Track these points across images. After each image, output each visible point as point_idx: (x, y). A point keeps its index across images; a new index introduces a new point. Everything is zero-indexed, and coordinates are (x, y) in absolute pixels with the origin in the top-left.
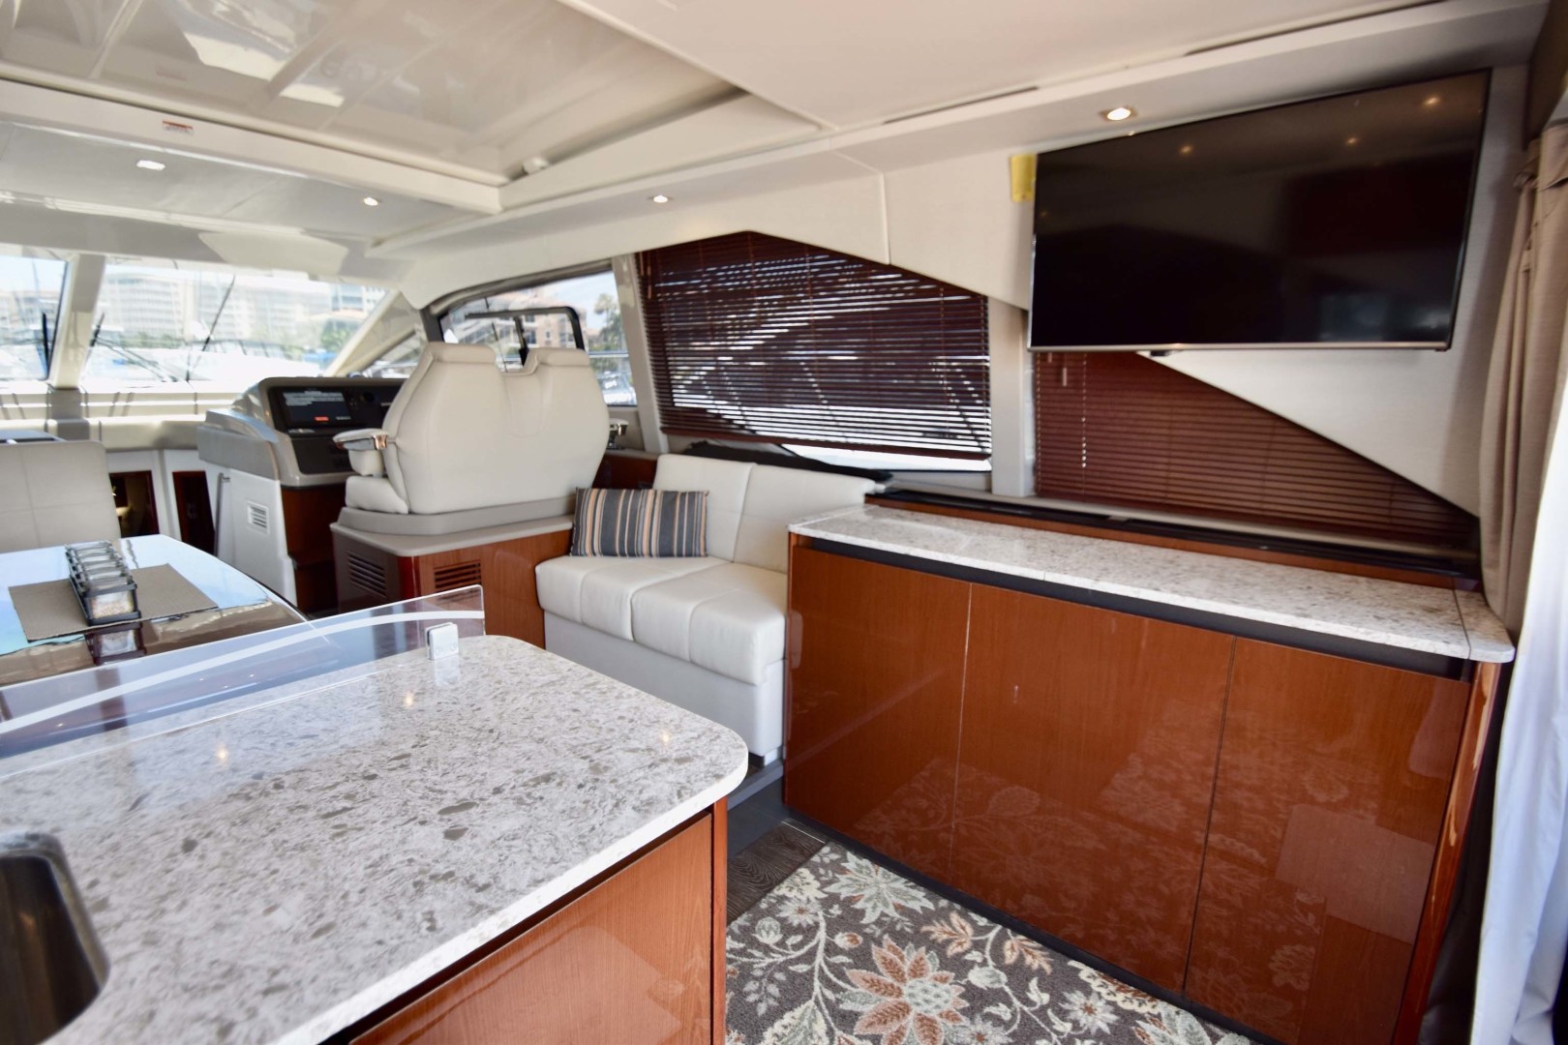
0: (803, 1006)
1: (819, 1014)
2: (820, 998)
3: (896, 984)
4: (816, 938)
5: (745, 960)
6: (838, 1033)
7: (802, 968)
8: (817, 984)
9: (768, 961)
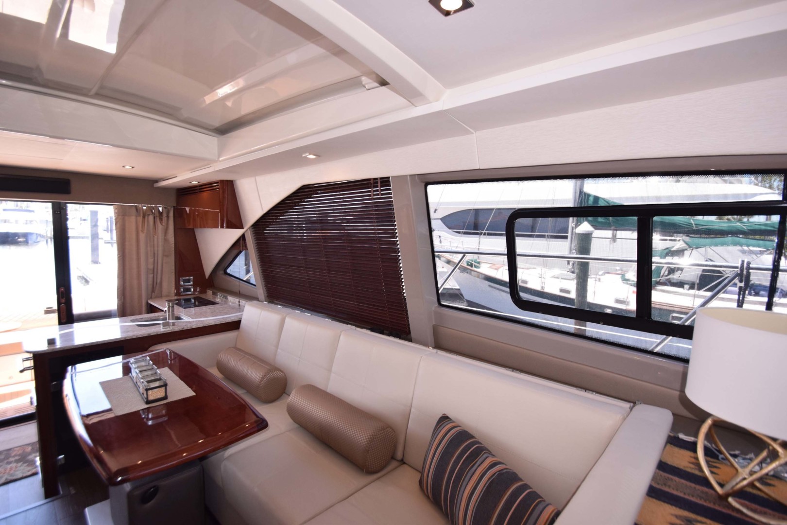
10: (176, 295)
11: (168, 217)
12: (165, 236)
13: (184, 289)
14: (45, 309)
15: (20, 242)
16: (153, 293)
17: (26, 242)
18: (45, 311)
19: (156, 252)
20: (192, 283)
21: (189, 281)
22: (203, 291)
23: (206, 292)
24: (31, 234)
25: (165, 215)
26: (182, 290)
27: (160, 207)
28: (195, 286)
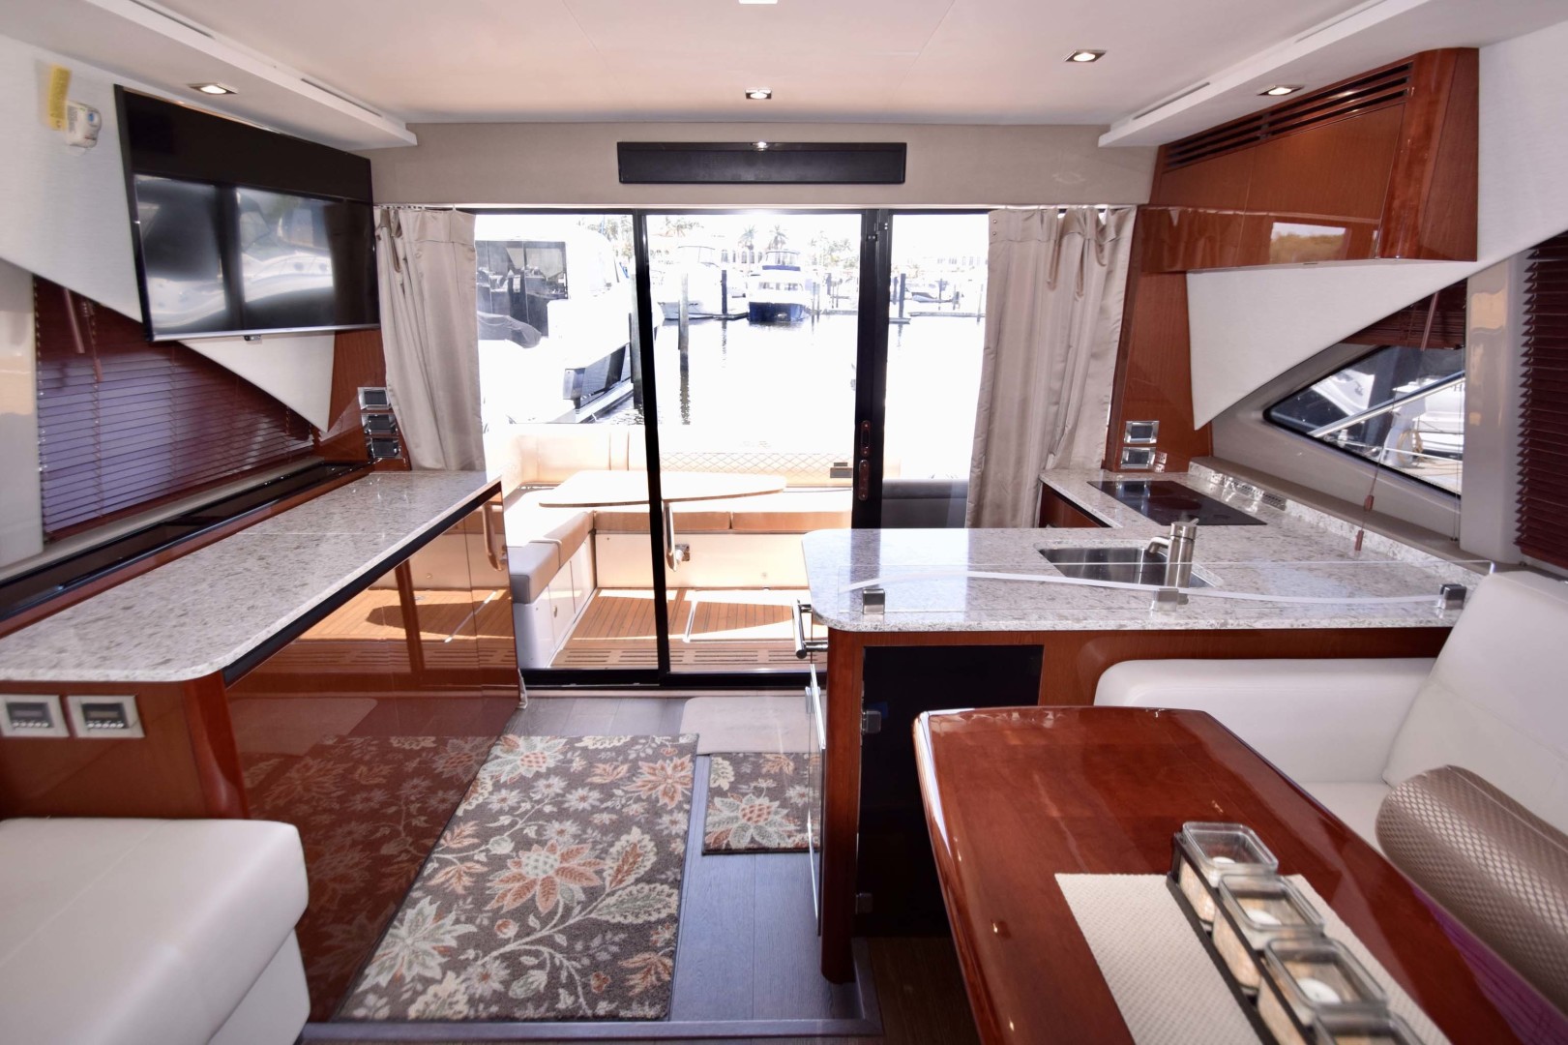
0: (599, 918)
1: (600, 906)
2: (583, 913)
3: (540, 883)
4: (518, 948)
5: (577, 977)
6: (608, 890)
7: (562, 940)
8: (571, 921)
9: (566, 963)
10: (1105, 466)
11: (1116, 242)
12: (1103, 299)
13: (1132, 453)
14: (832, 466)
15: (781, 319)
16: (1051, 456)
17: (787, 322)
18: (831, 469)
19: (1074, 345)
20: (1153, 441)
21: (1146, 432)
22: (1178, 464)
23: (1185, 468)
24: (795, 306)
25: (1111, 234)
26: (1126, 456)
27: (1102, 210)
28: (1158, 448)
